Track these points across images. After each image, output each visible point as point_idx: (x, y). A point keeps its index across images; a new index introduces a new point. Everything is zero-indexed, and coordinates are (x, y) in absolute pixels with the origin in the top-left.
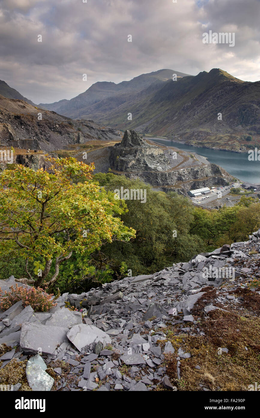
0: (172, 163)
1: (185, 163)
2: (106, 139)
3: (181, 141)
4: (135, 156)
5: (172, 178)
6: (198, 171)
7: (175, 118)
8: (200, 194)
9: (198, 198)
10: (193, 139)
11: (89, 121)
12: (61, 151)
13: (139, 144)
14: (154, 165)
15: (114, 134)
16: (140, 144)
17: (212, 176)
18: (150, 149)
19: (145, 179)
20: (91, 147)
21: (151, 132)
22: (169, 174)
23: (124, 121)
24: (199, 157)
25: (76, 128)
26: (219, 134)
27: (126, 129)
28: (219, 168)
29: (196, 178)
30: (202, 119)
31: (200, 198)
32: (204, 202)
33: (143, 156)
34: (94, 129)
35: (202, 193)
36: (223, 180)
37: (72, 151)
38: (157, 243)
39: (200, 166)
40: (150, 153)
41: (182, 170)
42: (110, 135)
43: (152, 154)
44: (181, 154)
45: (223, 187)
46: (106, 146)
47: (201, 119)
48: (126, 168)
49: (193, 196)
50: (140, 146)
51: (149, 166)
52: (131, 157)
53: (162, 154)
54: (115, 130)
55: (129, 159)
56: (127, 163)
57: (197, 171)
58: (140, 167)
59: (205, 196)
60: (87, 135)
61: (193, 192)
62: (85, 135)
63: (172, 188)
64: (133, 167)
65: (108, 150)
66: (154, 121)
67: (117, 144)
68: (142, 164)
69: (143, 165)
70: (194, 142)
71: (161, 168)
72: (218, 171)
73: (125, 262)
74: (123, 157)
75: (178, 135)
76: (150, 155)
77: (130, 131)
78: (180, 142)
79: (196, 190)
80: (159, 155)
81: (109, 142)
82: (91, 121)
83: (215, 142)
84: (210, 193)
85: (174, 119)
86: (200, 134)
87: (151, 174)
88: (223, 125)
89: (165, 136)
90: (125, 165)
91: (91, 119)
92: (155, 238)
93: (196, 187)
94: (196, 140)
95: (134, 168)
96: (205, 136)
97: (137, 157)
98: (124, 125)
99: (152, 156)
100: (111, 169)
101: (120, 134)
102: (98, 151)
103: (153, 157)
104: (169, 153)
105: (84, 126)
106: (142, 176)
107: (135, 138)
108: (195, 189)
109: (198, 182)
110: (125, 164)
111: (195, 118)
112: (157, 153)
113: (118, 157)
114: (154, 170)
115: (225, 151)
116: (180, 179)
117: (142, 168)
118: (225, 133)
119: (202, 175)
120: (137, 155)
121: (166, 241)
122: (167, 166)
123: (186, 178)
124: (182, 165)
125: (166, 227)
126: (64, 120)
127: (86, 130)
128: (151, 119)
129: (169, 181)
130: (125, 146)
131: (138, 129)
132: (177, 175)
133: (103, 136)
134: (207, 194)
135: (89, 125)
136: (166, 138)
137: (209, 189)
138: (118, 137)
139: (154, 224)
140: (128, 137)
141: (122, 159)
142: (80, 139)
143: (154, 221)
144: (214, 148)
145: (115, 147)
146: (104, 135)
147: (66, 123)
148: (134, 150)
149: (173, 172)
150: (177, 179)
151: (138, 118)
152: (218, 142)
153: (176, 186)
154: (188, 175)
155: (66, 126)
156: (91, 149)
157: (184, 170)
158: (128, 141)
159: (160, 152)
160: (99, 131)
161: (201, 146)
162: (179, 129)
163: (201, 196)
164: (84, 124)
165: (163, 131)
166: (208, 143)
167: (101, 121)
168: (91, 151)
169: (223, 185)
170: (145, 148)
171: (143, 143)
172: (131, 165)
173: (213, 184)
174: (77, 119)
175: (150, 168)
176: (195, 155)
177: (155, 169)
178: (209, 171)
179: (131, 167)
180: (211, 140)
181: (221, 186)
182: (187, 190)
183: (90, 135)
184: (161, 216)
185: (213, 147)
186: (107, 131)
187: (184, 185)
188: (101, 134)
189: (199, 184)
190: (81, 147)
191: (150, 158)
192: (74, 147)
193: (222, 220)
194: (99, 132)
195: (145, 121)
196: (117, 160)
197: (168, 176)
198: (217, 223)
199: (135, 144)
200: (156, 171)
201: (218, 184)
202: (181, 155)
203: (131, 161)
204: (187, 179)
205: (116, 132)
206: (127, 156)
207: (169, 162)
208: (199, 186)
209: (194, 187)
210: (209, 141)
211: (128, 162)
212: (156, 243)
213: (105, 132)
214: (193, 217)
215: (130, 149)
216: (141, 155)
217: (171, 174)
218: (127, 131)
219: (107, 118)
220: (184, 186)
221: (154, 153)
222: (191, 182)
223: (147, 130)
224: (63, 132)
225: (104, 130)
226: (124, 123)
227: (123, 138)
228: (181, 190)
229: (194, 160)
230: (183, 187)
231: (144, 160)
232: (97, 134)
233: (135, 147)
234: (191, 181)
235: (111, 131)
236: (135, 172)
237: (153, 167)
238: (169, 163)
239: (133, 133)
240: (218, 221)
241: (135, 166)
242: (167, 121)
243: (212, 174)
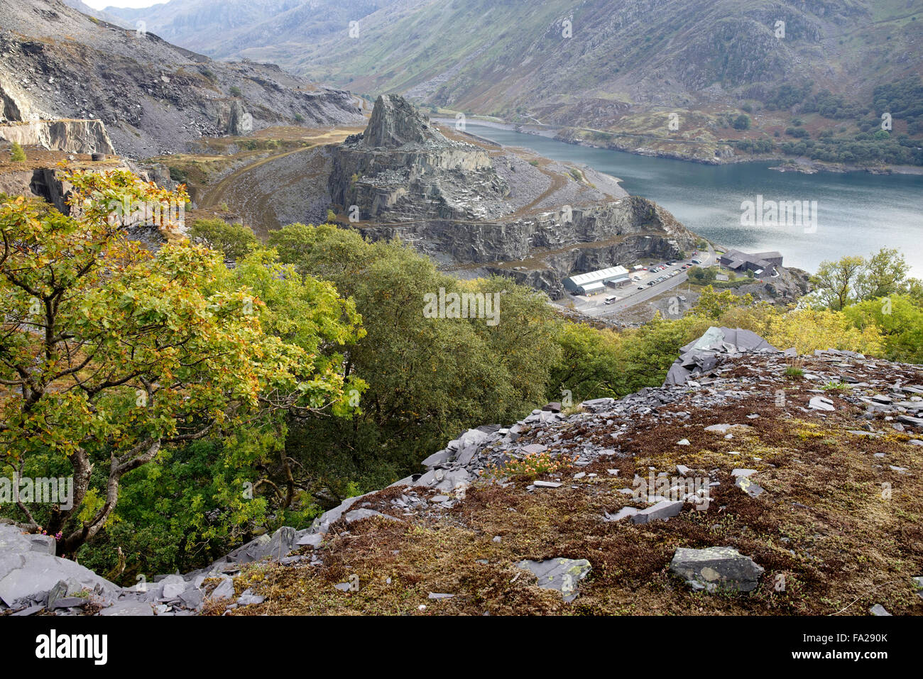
0: (516, 196)
1: (556, 194)
2: (320, 121)
3: (544, 128)
4: (407, 175)
5: (516, 241)
6: (595, 219)
7: (528, 60)
8: (601, 285)
9: (594, 298)
10: (579, 124)
11: (267, 66)
12: (178, 157)
13: (419, 139)
14: (463, 201)
15: (343, 107)
16: (421, 137)
17: (633, 232)
18: (451, 153)
19: (438, 242)
20: (272, 146)
21: (455, 103)
22: (510, 228)
23: (373, 68)
24: (597, 176)
25: (223, 87)
26: (655, 108)
27: (380, 91)
28: (654, 210)
29: (587, 239)
30: (606, 64)
31: (601, 299)
32: (611, 310)
33: (431, 173)
34: (280, 91)
35: (604, 284)
36: (668, 244)
37: (215, 159)
38: (451, 425)
39: (600, 203)
40: (452, 166)
41: (546, 214)
42: (330, 109)
43: (458, 168)
44: (543, 167)
45: (667, 264)
46: (318, 144)
47: (603, 65)
48: (381, 209)
49: (578, 291)
50: (423, 143)
51: (450, 203)
52: (395, 178)
53: (489, 169)
54: (345, 96)
55: (390, 182)
56: (383, 195)
57: (591, 219)
58: (422, 206)
59: (614, 291)
60: (258, 109)
61: (578, 280)
62: (254, 109)
63: (518, 268)
64: (401, 206)
65: (325, 155)
66: (464, 70)
67: (353, 136)
68: (429, 198)
69: (430, 201)
70: (583, 133)
71: (483, 209)
72: (652, 217)
74: (371, 176)
75: (534, 110)
76: (451, 171)
77: (393, 99)
78: (542, 134)
79: (589, 274)
80: (478, 170)
81: (329, 132)
82: (271, 65)
83: (644, 133)
84: (629, 281)
85: (523, 64)
86: (600, 109)
87: (456, 227)
88: (667, 82)
89: (497, 115)
90: (377, 201)
91: (271, 61)
92: (446, 413)
93: (589, 266)
94: (590, 125)
95: (403, 211)
96: (615, 113)
97: (412, 178)
98: (375, 81)
99: (457, 173)
100: (336, 212)
101: (360, 106)
102: (294, 158)
103: (462, 176)
104: (509, 165)
105: (250, 81)
106: (427, 234)
107: (406, 119)
108: (585, 272)
109: (595, 251)
110: (378, 198)
111: (586, 60)
112: (473, 166)
113: (355, 176)
114: (463, 215)
115: (673, 158)
116: (540, 242)
117: (427, 209)
118: (672, 105)
119: (606, 229)
120: (414, 170)
121: (478, 419)
122: (502, 204)
123: (559, 240)
124: (545, 201)
125: (480, 380)
126: (185, 62)
127: (256, 94)
128: (456, 62)
129: (508, 249)
130: (377, 144)
131: (416, 94)
132: (532, 230)
133: (309, 113)
134: (621, 285)
135: (265, 78)
136: (499, 119)
137: (627, 271)
138: (356, 115)
139: (442, 372)
140: (387, 117)
141: (369, 182)
142: (238, 123)
143: (441, 361)
144: (640, 149)
145: (345, 146)
146: (313, 110)
147: (193, 72)
148: (402, 155)
149: (520, 223)
150: (534, 242)
151: (416, 60)
152: (653, 131)
153: (529, 263)
154: (566, 229)
155: (193, 80)
156: (272, 154)
157: (553, 216)
158: (386, 128)
159: (480, 163)
160: (297, 98)
161: (604, 144)
162: (539, 93)
163: (602, 291)
164: (250, 74)
165: (491, 100)
166: (624, 135)
167: (304, 66)
168: (273, 158)
169: (668, 259)
170: (436, 149)
171: (430, 135)
172: (395, 201)
173: (639, 257)
174: (226, 59)
175: (451, 211)
176: (586, 172)
177: (467, 213)
178: (626, 218)
179: (395, 208)
180: (632, 128)
181: (660, 261)
182: (562, 274)
183: (271, 108)
184: (462, 347)
185: (638, 146)
186: (321, 99)
187: (552, 261)
188: (304, 108)
189: (596, 257)
190: (242, 145)
191: (452, 179)
192: (220, 144)
193: (646, 356)
194: (296, 102)
195: (436, 68)
196: (352, 187)
197: (507, 232)
198: (631, 367)
199: (408, 139)
200: (470, 219)
201: (651, 256)
202: (545, 172)
203: (394, 189)
204: (561, 242)
205: (350, 102)
206: (383, 174)
207: (507, 193)
208: (597, 262)
209: (582, 266)
210: (627, 131)
211: (386, 192)
212: (448, 425)
213: (316, 101)
214: (560, 350)
215: (390, 153)
216: (423, 171)
217: (515, 227)
218: (383, 97)
219: (321, 58)
220: (553, 263)
221: (463, 164)
222: (573, 250)
223: (443, 97)
224: (184, 98)
225: (312, 94)
226: (373, 73)
227: (372, 121)
228: (543, 274)
229: (583, 186)
230: (549, 266)
231: (434, 186)
232: (291, 106)
233: (407, 148)
234: (572, 247)
235: (336, 99)
236: (406, 223)
237: (459, 206)
238: (509, 196)
239: (401, 104)
240: (636, 359)
241: (407, 205)
242: (504, 70)
243: (633, 226)
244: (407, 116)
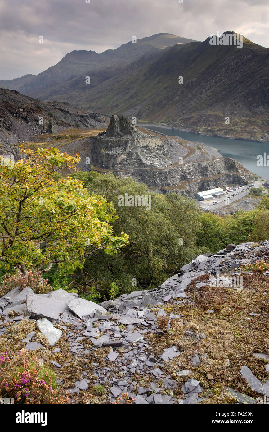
0: (173, 158)
1: (191, 156)
2: (87, 127)
3: (185, 128)
4: (125, 149)
5: (173, 177)
6: (208, 167)
7: (177, 98)
8: (211, 196)
9: (208, 202)
10: (200, 125)
11: (64, 103)
12: (27, 143)
13: (130, 133)
14: (150, 160)
15: (97, 120)
16: (131, 133)
17: (225, 173)
18: (144, 139)
19: (139, 178)
20: (66, 138)
21: (145, 117)
22: (170, 171)
23: (110, 103)
24: (208, 148)
25: (45, 112)
26: (234, 118)
27: (112, 113)
28: (234, 163)
29: (205, 176)
30: (212, 99)
31: (211, 202)
32: (215, 207)
33: (135, 148)
34: (70, 114)
35: (212, 196)
36: (240, 178)
37: (42, 144)
38: (155, 257)
39: (210, 160)
40: (145, 145)
41: (186, 165)
42: (91, 121)
43: (147, 146)
44: (185, 145)
45: (241, 187)
46: (87, 136)
47: (210, 99)
48: (114, 165)
49: (201, 199)
50: (132, 135)
51: (144, 161)
52: (120, 150)
53: (161, 146)
54: (97, 115)
55: (118, 152)
56: (115, 158)
57: (206, 167)
58: (132, 163)
59: (217, 199)
60: (61, 122)
61: (201, 194)
62: (59, 122)
63: (174, 189)
64: (122, 163)
65: (89, 141)
66: (149, 103)
67: (101, 133)
68: (135, 159)
69: (135, 160)
70: (202, 130)
71: (159, 163)
72: (233, 166)
73: (115, 283)
74: (110, 150)
75: (180, 120)
76: (144, 147)
77: (118, 116)
78: (184, 130)
79: (205, 191)
80: (156, 147)
81: (90, 131)
82: (66, 103)
83: (229, 129)
84: (223, 194)
85: (175, 100)
86: (209, 118)
87: (147, 171)
88: (239, 106)
89: (164, 122)
90: (112, 160)
91: (65, 101)
92: (153, 252)
93: (205, 188)
94: (205, 126)
95: (124, 165)
96: (216, 120)
97: (127, 151)
98: (110, 109)
99: (147, 148)
100: (94, 166)
101: (104, 120)
102: (76, 143)
103: (149, 149)
104: (170, 144)
105: (57, 110)
106: (134, 175)
107: (125, 125)
108: (204, 190)
109: (208, 181)
110: (112, 159)
111: (203, 97)
112: (154, 145)
113: (103, 150)
114: (150, 166)
115: (242, 139)
116: (184, 177)
117: (134, 164)
118: (241, 116)
119: (213, 171)
120: (128, 147)
121: (166, 255)
122: (167, 161)
123: (192, 177)
124: (186, 159)
125: (166, 238)
126: (29, 102)
127: (60, 116)
128: (146, 99)
129: (170, 181)
130: (112, 136)
131: (128, 114)
132: (180, 172)
133: (82, 123)
134: (220, 196)
135: (63, 108)
136: (165, 124)
137: (222, 190)
138: (102, 124)
139: (151, 234)
140: (116, 124)
141: (109, 153)
142: (52, 128)
143: (151, 229)
144: (227, 136)
145: (98, 137)
146: (84, 122)
147: (32, 106)
148: (123, 140)
149: (175, 169)
150: (181, 178)
151: (128, 99)
152: (233, 128)
153: (179, 187)
154: (195, 172)
155: (32, 110)
156: (66, 141)
157: (189, 166)
158: (116, 129)
159: (157, 143)
160: (77, 117)
161: (211, 134)
162: (182, 112)
163: (212, 198)
164: (57, 107)
165: (161, 116)
166: (220, 130)
167: (79, 103)
168: (67, 143)
169: (241, 184)
170: (138, 138)
171: (135, 132)
172: (120, 161)
173: (228, 183)
174: (46, 101)
175: (145, 164)
176: (203, 147)
177: (152, 166)
178: (221, 166)
179: (120, 164)
180: (223, 127)
181: (238, 186)
182: (194, 192)
183: (66, 121)
184: (160, 223)
185: (226, 135)
186: (87, 117)
187: (189, 185)
188: (80, 121)
189: (209, 184)
190: (54, 137)
191: (145, 150)
192: (43, 137)
193: (238, 227)
194: (77, 118)
195: (137, 102)
196: (101, 155)
197: (169, 174)
198: (231, 232)
199: (125, 133)
200: (153, 168)
201: (233, 183)
202: (186, 147)
203: (119, 155)
204: (193, 177)
205: (100, 118)
206: (114, 149)
207: (169, 156)
208: (209, 186)
209: (203, 188)
210: (221, 128)
211: (116, 157)
212: (154, 258)
213: (85, 118)
214: (201, 224)
215: (118, 140)
216: (132, 147)
217: (173, 171)
218: (114, 115)
219: (87, 99)
220: (190, 187)
221: (150, 144)
222: (198, 181)
223: (140, 115)
224: (29, 118)
225: (83, 115)
226: (109, 105)
227: (109, 126)
228: (185, 192)
229: (202, 153)
230: (188, 188)
231: (137, 154)
232: (75, 120)
233: (125, 137)
234: (198, 180)
235: (93, 117)
236: (125, 170)
237: (148, 162)
238: (170, 157)
239: (122, 119)
240: (233, 228)
241: (125, 162)
242: (166, 102)
243: (225, 170)
244: (125, 123)
